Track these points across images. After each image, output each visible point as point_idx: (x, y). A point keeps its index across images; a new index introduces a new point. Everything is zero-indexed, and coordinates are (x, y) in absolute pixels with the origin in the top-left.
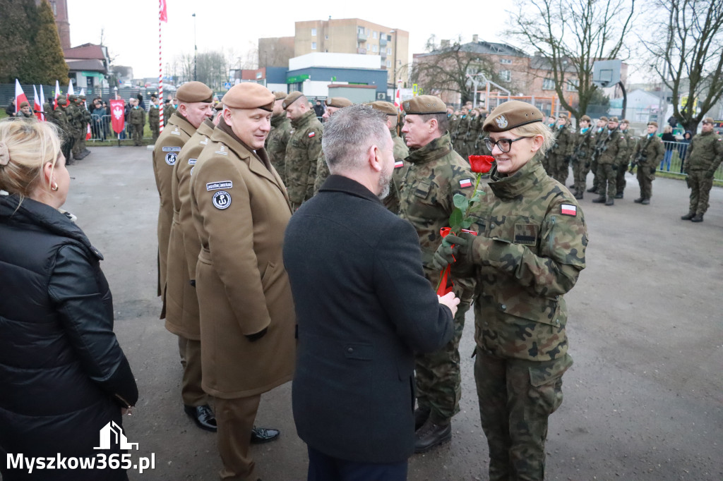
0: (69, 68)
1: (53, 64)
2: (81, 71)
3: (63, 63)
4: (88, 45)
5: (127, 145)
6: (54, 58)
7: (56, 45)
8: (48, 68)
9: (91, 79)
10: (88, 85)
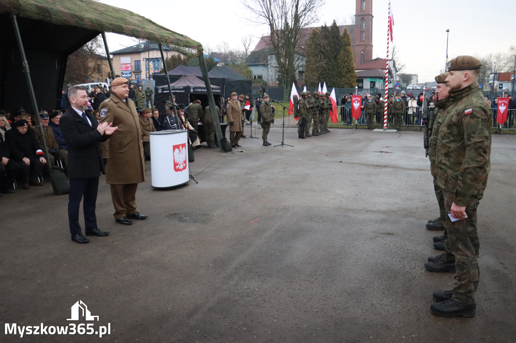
0: (358, 76)
1: (347, 74)
2: (367, 77)
3: (354, 72)
4: (378, 59)
5: (362, 129)
6: (348, 69)
7: (350, 60)
8: (343, 76)
9: (373, 83)
10: (371, 87)
